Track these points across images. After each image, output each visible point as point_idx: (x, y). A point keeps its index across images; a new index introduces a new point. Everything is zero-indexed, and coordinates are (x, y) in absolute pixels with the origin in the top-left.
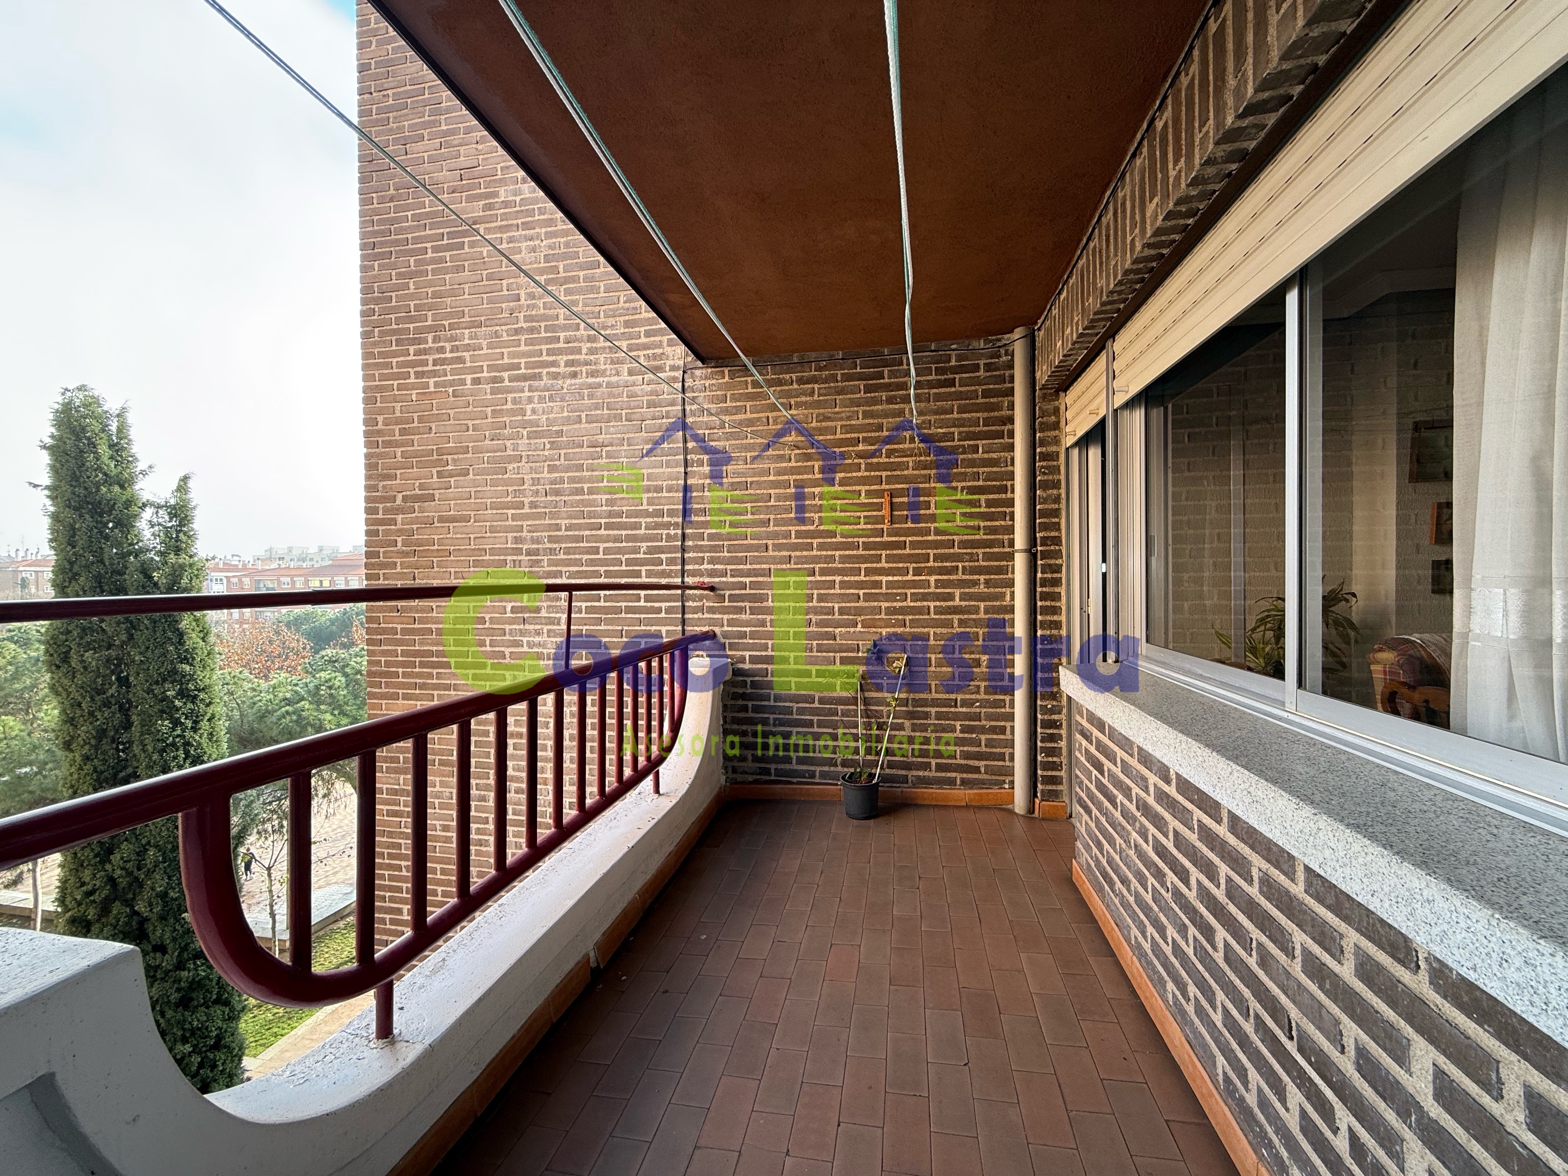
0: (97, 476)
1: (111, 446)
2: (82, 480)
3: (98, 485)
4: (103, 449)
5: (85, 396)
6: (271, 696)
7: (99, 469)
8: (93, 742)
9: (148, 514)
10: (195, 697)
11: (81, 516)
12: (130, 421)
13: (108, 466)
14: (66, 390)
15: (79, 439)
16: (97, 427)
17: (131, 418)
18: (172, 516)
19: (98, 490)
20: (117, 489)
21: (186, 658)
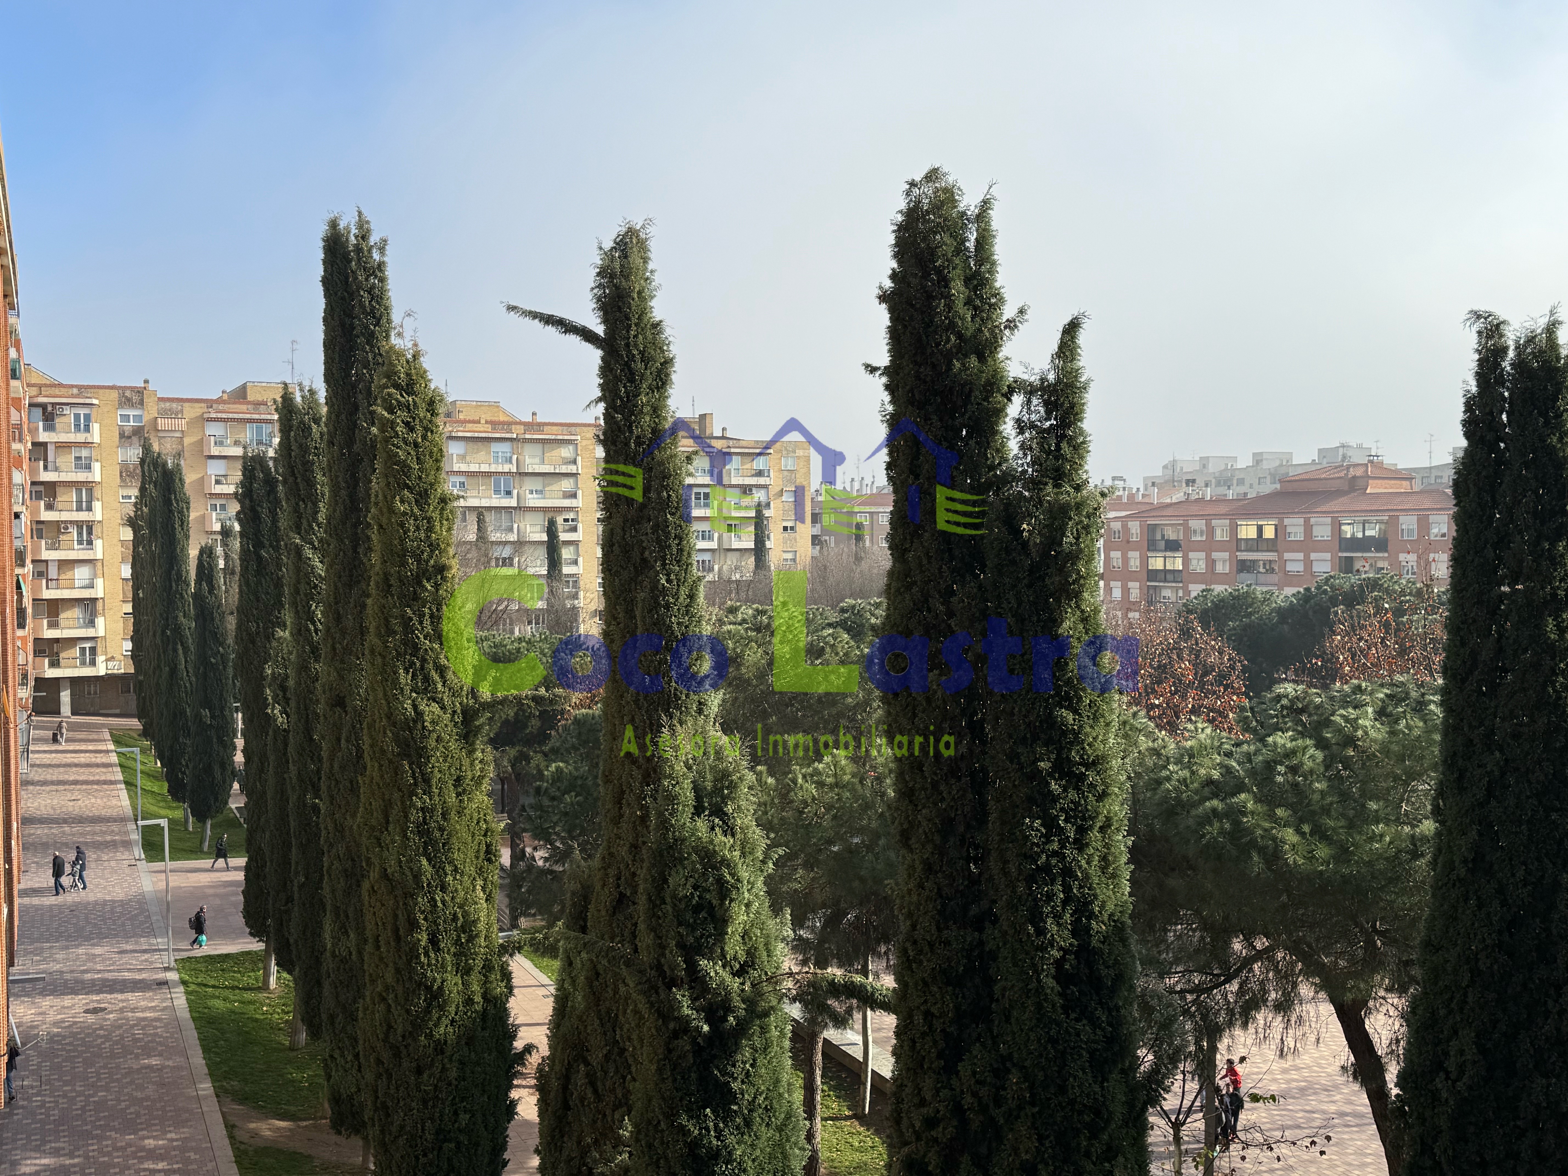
0: (948, 340)
1: (967, 281)
2: (929, 351)
3: (948, 357)
4: (958, 288)
5: (937, 190)
6: (1186, 773)
7: (952, 326)
8: (937, 839)
9: (1015, 407)
10: (1082, 777)
11: (927, 419)
12: (995, 225)
13: (963, 319)
14: (913, 184)
15: (926, 276)
16: (948, 250)
17: (997, 219)
18: (1050, 406)
19: (950, 365)
20: (973, 361)
21: (1068, 698)
